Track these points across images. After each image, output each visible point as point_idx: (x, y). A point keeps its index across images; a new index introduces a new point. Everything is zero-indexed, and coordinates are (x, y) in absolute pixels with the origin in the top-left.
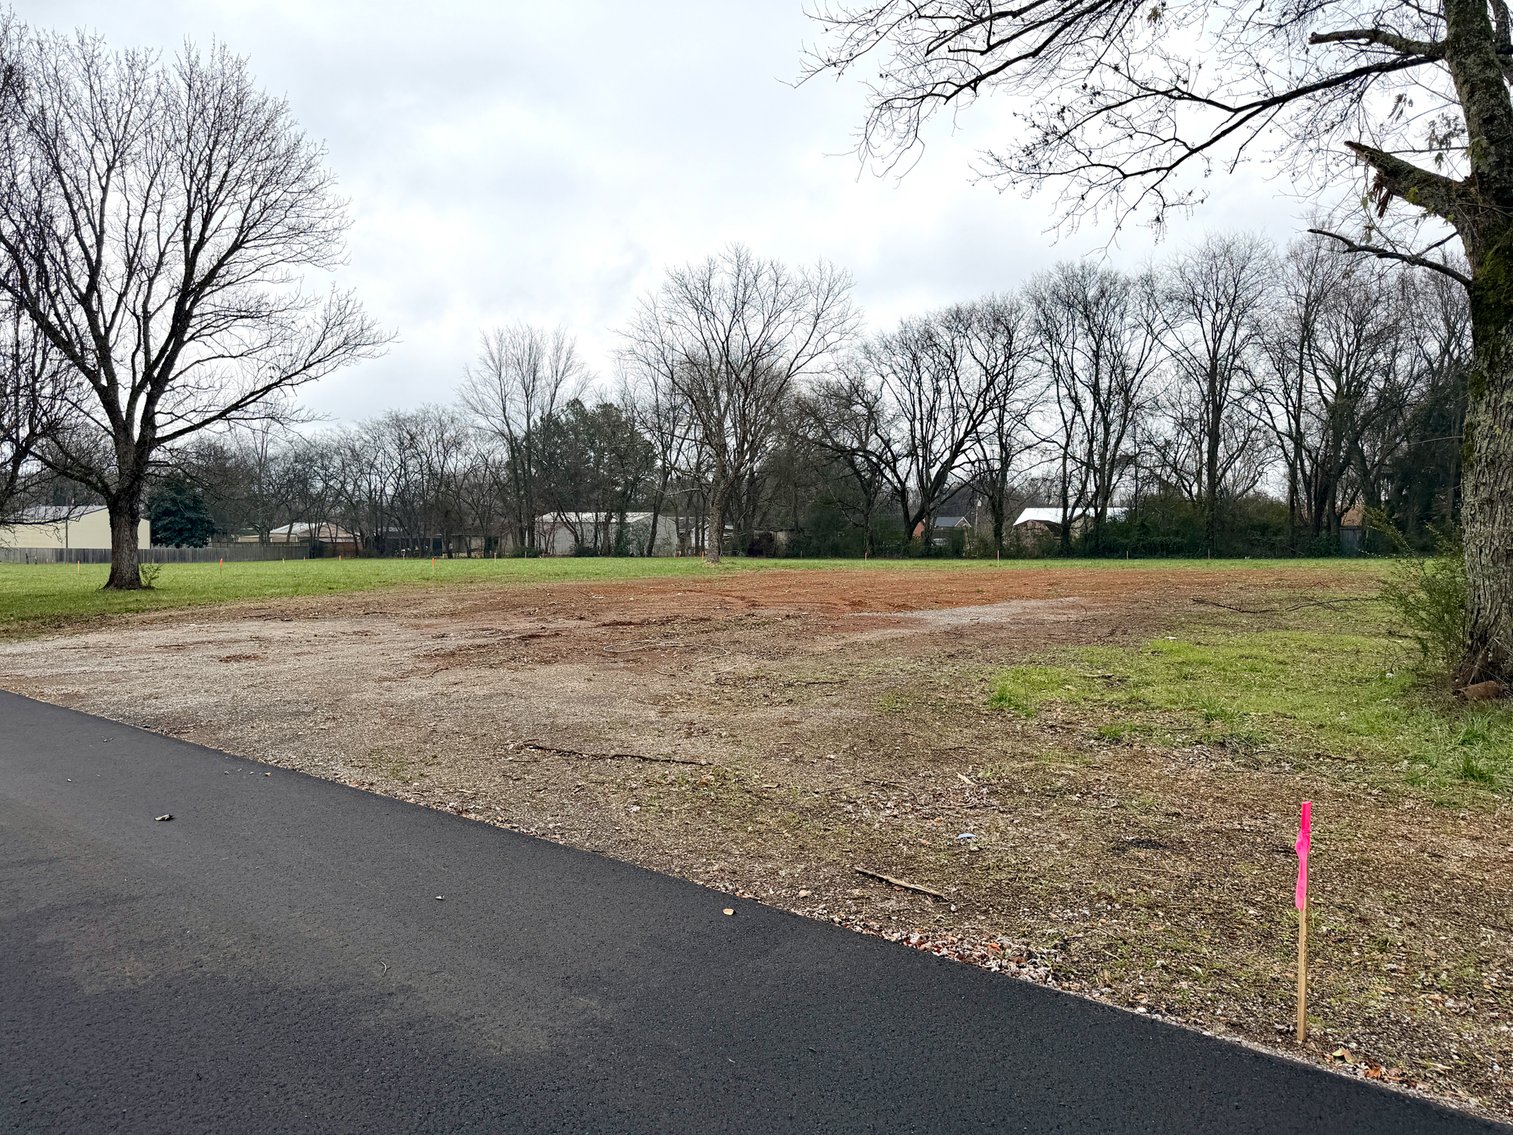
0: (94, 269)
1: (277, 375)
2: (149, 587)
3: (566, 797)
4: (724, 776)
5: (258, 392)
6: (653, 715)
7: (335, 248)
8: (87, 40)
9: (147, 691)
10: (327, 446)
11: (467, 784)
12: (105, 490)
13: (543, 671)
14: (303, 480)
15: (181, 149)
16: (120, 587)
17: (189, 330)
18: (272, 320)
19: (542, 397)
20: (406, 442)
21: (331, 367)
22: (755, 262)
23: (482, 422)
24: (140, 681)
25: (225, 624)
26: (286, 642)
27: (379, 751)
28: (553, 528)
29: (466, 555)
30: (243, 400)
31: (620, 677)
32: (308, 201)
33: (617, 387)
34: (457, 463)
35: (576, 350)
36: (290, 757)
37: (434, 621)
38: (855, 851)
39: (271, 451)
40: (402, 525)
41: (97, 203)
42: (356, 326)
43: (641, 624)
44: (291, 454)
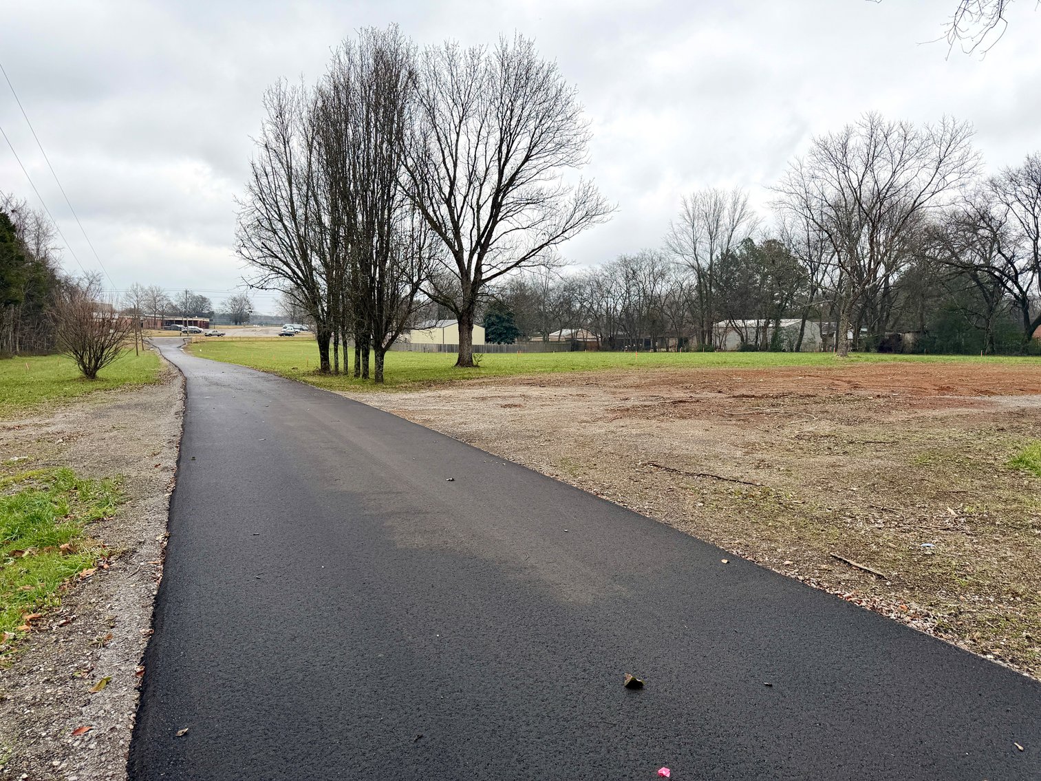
0: (452, 184)
1: (547, 238)
2: (477, 366)
3: (661, 494)
4: (768, 493)
5: (536, 249)
6: (739, 454)
7: (582, 154)
8: (450, 47)
9: (462, 420)
10: (583, 281)
11: (607, 481)
12: (456, 310)
13: (679, 422)
14: (568, 302)
15: (497, 103)
16: (462, 365)
17: (500, 214)
18: (545, 204)
19: (722, 238)
20: (630, 276)
21: (577, 231)
22: (887, 125)
23: (680, 259)
24: (460, 415)
25: (510, 387)
26: (539, 398)
27: (567, 459)
28: (725, 332)
29: (665, 350)
30: (528, 255)
31: (731, 430)
32: (569, 124)
33: (777, 227)
34: (662, 288)
35: (748, 203)
36: (520, 458)
37: (625, 390)
38: (837, 544)
39: (551, 285)
40: (626, 331)
41: (454, 142)
42: (594, 203)
43: (761, 397)
44: (562, 286)
